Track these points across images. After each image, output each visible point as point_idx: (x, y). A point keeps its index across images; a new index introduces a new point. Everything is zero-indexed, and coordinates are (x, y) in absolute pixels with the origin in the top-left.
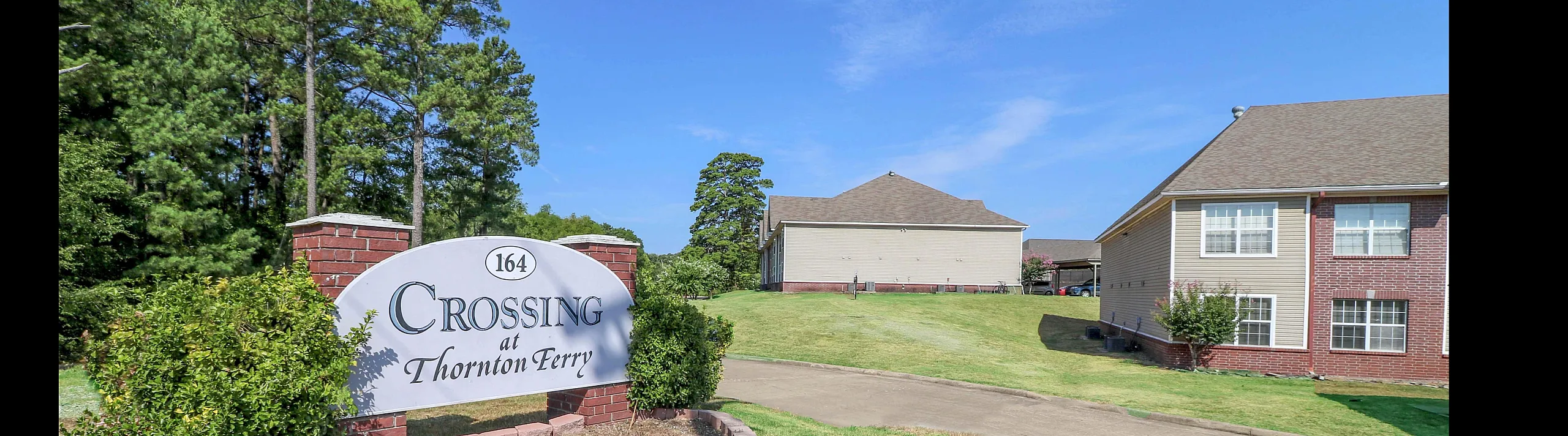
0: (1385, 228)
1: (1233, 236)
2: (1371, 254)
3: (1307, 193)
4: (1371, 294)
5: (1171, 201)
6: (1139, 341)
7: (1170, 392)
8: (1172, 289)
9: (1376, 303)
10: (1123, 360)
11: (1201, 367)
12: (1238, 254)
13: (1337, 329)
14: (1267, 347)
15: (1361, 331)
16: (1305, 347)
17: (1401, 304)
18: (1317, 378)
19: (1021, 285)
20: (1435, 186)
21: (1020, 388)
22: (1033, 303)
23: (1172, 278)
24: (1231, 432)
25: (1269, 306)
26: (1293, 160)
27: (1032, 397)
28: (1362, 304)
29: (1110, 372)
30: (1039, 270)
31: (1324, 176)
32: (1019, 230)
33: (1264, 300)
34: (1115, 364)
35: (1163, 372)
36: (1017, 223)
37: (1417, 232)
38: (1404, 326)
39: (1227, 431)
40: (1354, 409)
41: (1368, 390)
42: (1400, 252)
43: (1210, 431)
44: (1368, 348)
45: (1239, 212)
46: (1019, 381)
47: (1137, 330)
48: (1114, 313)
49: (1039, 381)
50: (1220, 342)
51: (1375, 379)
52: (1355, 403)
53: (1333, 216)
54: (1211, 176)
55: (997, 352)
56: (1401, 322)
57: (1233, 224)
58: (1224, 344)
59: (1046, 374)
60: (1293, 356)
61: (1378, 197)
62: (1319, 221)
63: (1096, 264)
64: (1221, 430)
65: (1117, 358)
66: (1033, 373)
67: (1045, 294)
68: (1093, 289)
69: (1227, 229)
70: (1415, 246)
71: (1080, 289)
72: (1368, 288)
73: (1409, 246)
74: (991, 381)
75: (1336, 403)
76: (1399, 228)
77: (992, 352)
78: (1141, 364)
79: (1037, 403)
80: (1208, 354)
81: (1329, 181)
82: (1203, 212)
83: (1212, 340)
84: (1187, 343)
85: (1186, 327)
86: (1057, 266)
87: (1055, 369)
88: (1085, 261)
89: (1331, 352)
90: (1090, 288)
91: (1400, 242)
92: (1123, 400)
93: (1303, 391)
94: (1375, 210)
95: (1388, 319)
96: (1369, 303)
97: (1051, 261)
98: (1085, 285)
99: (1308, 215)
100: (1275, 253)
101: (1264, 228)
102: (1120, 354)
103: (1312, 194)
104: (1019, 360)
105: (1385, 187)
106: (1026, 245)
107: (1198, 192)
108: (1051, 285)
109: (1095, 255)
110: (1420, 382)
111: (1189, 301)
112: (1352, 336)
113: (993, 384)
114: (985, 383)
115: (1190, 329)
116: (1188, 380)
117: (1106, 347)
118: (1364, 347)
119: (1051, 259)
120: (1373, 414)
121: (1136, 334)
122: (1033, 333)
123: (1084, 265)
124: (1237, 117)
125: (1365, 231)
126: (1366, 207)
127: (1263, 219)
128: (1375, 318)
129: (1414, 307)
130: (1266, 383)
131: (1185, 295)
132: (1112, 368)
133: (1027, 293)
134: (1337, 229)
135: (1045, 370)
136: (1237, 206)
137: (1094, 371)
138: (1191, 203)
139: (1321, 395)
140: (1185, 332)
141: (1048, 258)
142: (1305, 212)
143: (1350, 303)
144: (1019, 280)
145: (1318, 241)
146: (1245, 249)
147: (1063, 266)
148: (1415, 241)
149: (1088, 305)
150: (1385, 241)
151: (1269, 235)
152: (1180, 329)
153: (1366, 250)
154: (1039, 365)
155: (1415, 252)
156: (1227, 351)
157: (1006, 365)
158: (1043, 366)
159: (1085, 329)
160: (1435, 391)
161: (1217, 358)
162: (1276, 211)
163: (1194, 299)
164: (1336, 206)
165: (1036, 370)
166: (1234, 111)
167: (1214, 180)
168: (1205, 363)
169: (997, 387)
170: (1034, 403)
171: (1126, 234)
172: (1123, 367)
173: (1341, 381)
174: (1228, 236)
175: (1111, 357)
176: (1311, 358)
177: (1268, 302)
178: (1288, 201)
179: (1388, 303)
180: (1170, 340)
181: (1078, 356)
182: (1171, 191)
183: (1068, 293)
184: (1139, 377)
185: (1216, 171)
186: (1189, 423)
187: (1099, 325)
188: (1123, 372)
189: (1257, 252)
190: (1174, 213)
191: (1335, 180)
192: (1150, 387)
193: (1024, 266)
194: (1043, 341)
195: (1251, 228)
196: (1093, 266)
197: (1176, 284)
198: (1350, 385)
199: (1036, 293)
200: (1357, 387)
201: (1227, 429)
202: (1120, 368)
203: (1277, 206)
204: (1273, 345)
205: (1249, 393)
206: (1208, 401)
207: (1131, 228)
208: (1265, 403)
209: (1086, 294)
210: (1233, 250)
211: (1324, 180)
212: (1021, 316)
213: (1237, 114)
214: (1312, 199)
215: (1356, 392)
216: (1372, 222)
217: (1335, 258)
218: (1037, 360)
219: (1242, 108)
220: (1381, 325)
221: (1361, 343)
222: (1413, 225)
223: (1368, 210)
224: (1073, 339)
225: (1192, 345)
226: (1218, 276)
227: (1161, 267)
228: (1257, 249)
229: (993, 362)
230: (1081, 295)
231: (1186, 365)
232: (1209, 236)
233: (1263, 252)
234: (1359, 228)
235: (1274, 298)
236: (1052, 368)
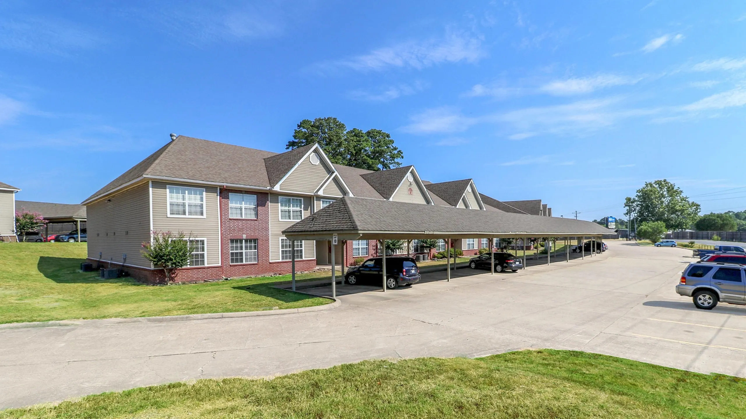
0: (248, 206)
1: (184, 205)
2: (243, 218)
3: (218, 185)
4: (244, 237)
5: (148, 182)
6: (126, 270)
7: (163, 301)
8: (152, 235)
9: (246, 241)
10: (121, 284)
11: (171, 282)
12: (187, 216)
13: (232, 254)
14: (203, 266)
15: (241, 254)
16: (220, 265)
17: (255, 240)
18: (227, 279)
19: (15, 235)
20: (265, 188)
21: (52, 320)
22: (29, 249)
23: (152, 228)
24: (212, 318)
25: (203, 244)
26: (208, 168)
27: (66, 325)
28: (241, 241)
29: (116, 293)
30: (32, 224)
31: (224, 178)
32: (12, 192)
33: (201, 241)
34: (117, 288)
35: (151, 288)
36: (9, 187)
37: (259, 208)
38: (257, 250)
39: (210, 318)
40: (252, 293)
41: (249, 282)
42: (253, 218)
43: (201, 320)
44: (244, 263)
45: (187, 192)
46: (47, 313)
47: (124, 263)
48: (101, 253)
49: (65, 311)
50: (181, 266)
51: (248, 276)
52: (249, 288)
53: (228, 198)
54: (170, 169)
55: (13, 292)
56: (255, 249)
57: (184, 199)
58: (183, 267)
59: (68, 303)
60: (215, 270)
61: (246, 191)
62: (223, 200)
63: (79, 220)
64: (207, 319)
65: (116, 283)
66: (56, 304)
67: (36, 242)
68: (77, 237)
69: (181, 201)
70: (259, 215)
71: (67, 237)
72: (243, 234)
73: (257, 215)
74: (19, 319)
75: (243, 291)
76: (253, 206)
77: (7, 292)
78: (134, 285)
79: (73, 329)
80: (174, 274)
81: (226, 180)
82: (168, 190)
83: (178, 265)
84: (163, 268)
85: (163, 259)
86: (47, 221)
87: (71, 298)
88: (71, 218)
89: (230, 266)
90: (75, 236)
91: (253, 212)
92: (138, 313)
93: (226, 287)
94: (244, 197)
95: (251, 248)
96: (244, 241)
97: (41, 217)
98: (71, 234)
99: (219, 197)
100: (205, 216)
101: (198, 202)
102: (116, 280)
103: (220, 186)
104: (37, 296)
105: (248, 187)
106: (19, 204)
107: (164, 178)
108: (40, 235)
109: (81, 214)
110: (264, 275)
111: (163, 243)
112: (237, 257)
113: (23, 321)
114: (13, 322)
115: (165, 260)
116: (167, 291)
117: (103, 276)
118: (243, 262)
119: (41, 215)
120: (260, 293)
121: (123, 266)
122: (35, 271)
123: (71, 220)
124: (173, 140)
125: (241, 207)
126: (241, 195)
127: (198, 197)
128: (246, 248)
129: (260, 242)
130: (207, 286)
131: (161, 240)
132: (116, 291)
133: (21, 240)
134: (230, 205)
135: (64, 300)
136: (186, 189)
137: (103, 295)
138: (160, 184)
139: (234, 288)
140: (162, 262)
141: (39, 215)
142: (217, 196)
143: (237, 241)
144: (13, 231)
145: (224, 210)
146: (190, 213)
147: (52, 221)
148: (259, 212)
149: (75, 248)
150: (248, 212)
151: (201, 206)
152: (159, 260)
153: (242, 216)
154: (57, 297)
155: (259, 217)
156: (184, 271)
157: (26, 301)
158: (61, 297)
159: (80, 265)
160: (268, 278)
161: (180, 276)
162: (204, 193)
163: (166, 241)
164: (230, 193)
165: (57, 301)
166: (171, 136)
167: (172, 172)
168: (172, 279)
169: (28, 323)
170: (69, 331)
171: (109, 200)
172: (123, 289)
173: (237, 279)
174: (199, 206)
175: (111, 282)
176: (223, 270)
177: (202, 242)
178: (210, 189)
179: (250, 241)
180: (152, 268)
181: (84, 285)
182: (148, 175)
183: (57, 240)
184: (137, 294)
185: (171, 167)
186: (188, 319)
187: (87, 261)
188: (126, 292)
189: (196, 215)
190: (151, 189)
191: (229, 181)
192: (149, 300)
193: (17, 220)
194: (47, 276)
195: (193, 202)
196: (76, 221)
197: (155, 233)
198: (241, 281)
199: (29, 241)
200: (245, 281)
201: (210, 317)
202: (121, 290)
203: (205, 190)
204: (206, 265)
205: (203, 293)
206: (186, 302)
207: (114, 197)
208: (214, 297)
209: (72, 241)
210: (184, 213)
211: (224, 180)
212: (19, 259)
213: (173, 137)
214: (220, 189)
215: (246, 284)
216: (243, 202)
217: (230, 219)
218: (53, 293)
219: (175, 135)
220: (249, 251)
221: (241, 260)
222: (258, 205)
223: (242, 197)
224: (70, 273)
225: (166, 269)
226: (178, 228)
227: (141, 222)
228: (196, 213)
229: (12, 301)
230: (68, 241)
231: (162, 282)
232: (172, 204)
233: (199, 215)
234: (238, 205)
235: (205, 239)
236: (70, 298)
